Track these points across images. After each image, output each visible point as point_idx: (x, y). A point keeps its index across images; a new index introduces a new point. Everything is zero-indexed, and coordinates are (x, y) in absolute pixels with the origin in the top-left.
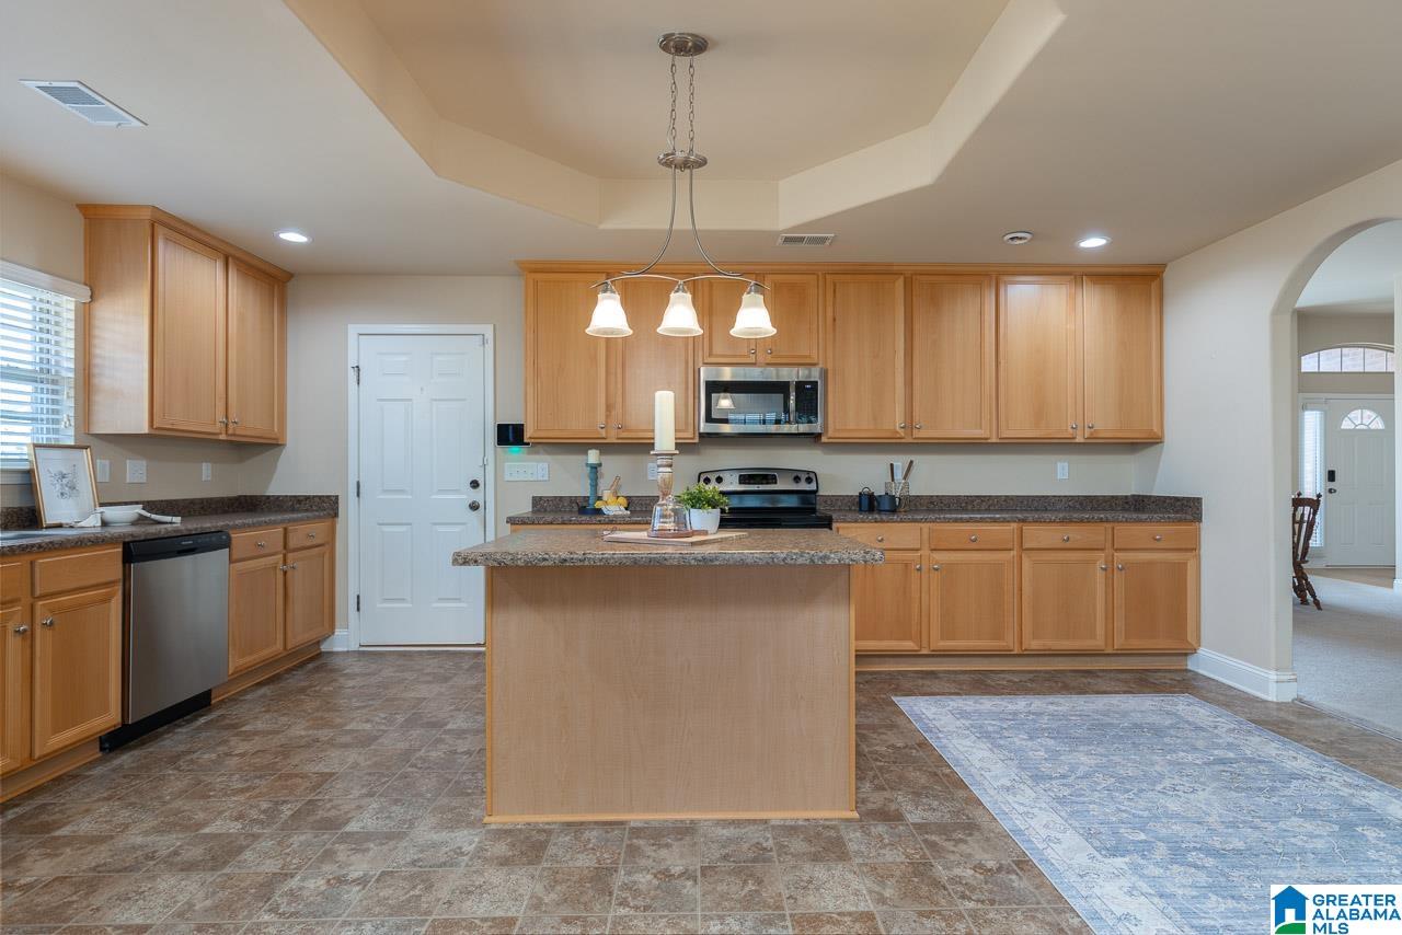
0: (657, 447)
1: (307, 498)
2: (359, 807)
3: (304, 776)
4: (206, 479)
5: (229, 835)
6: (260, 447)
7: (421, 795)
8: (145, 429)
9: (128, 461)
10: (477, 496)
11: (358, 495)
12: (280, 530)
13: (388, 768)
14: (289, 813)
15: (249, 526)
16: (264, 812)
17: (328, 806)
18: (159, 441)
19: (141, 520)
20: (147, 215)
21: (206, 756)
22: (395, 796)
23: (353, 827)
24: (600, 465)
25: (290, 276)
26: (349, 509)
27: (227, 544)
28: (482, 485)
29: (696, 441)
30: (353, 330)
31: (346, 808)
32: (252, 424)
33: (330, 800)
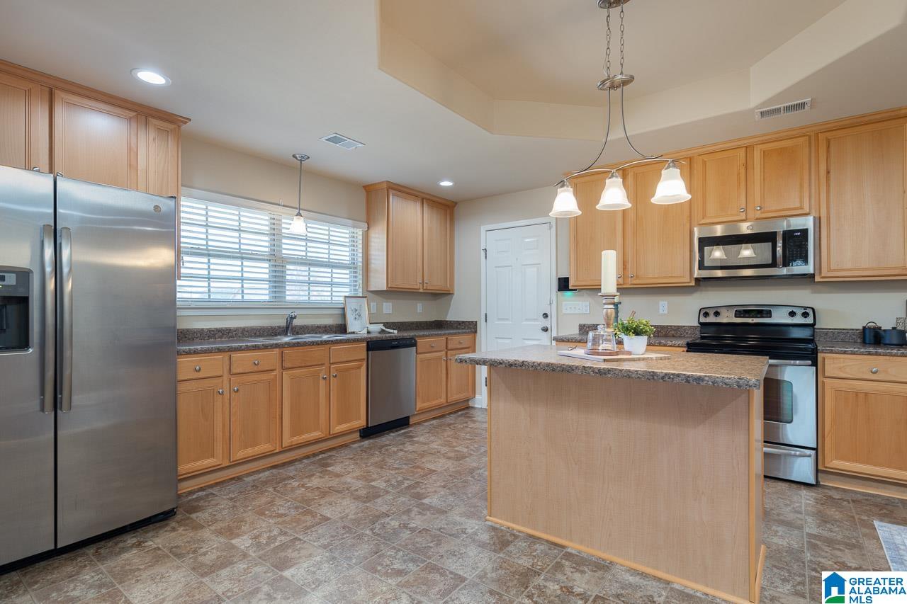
0: (602, 291)
1: (463, 322)
2: (435, 491)
3: (423, 469)
4: (419, 311)
5: (379, 488)
6: (441, 295)
7: (466, 494)
8: (385, 289)
9: (384, 304)
10: (546, 323)
11: (486, 321)
12: (444, 338)
13: (461, 475)
14: (406, 485)
15: (427, 336)
16: (397, 482)
17: (423, 487)
18: (391, 293)
19: (382, 331)
20: (385, 186)
21: (393, 449)
22: (454, 490)
23: (426, 501)
24: (620, 303)
25: (456, 203)
26: (482, 328)
27: (415, 345)
28: (549, 316)
29: (693, 284)
30: (483, 229)
31: (429, 490)
32: (436, 283)
33: (426, 484)
